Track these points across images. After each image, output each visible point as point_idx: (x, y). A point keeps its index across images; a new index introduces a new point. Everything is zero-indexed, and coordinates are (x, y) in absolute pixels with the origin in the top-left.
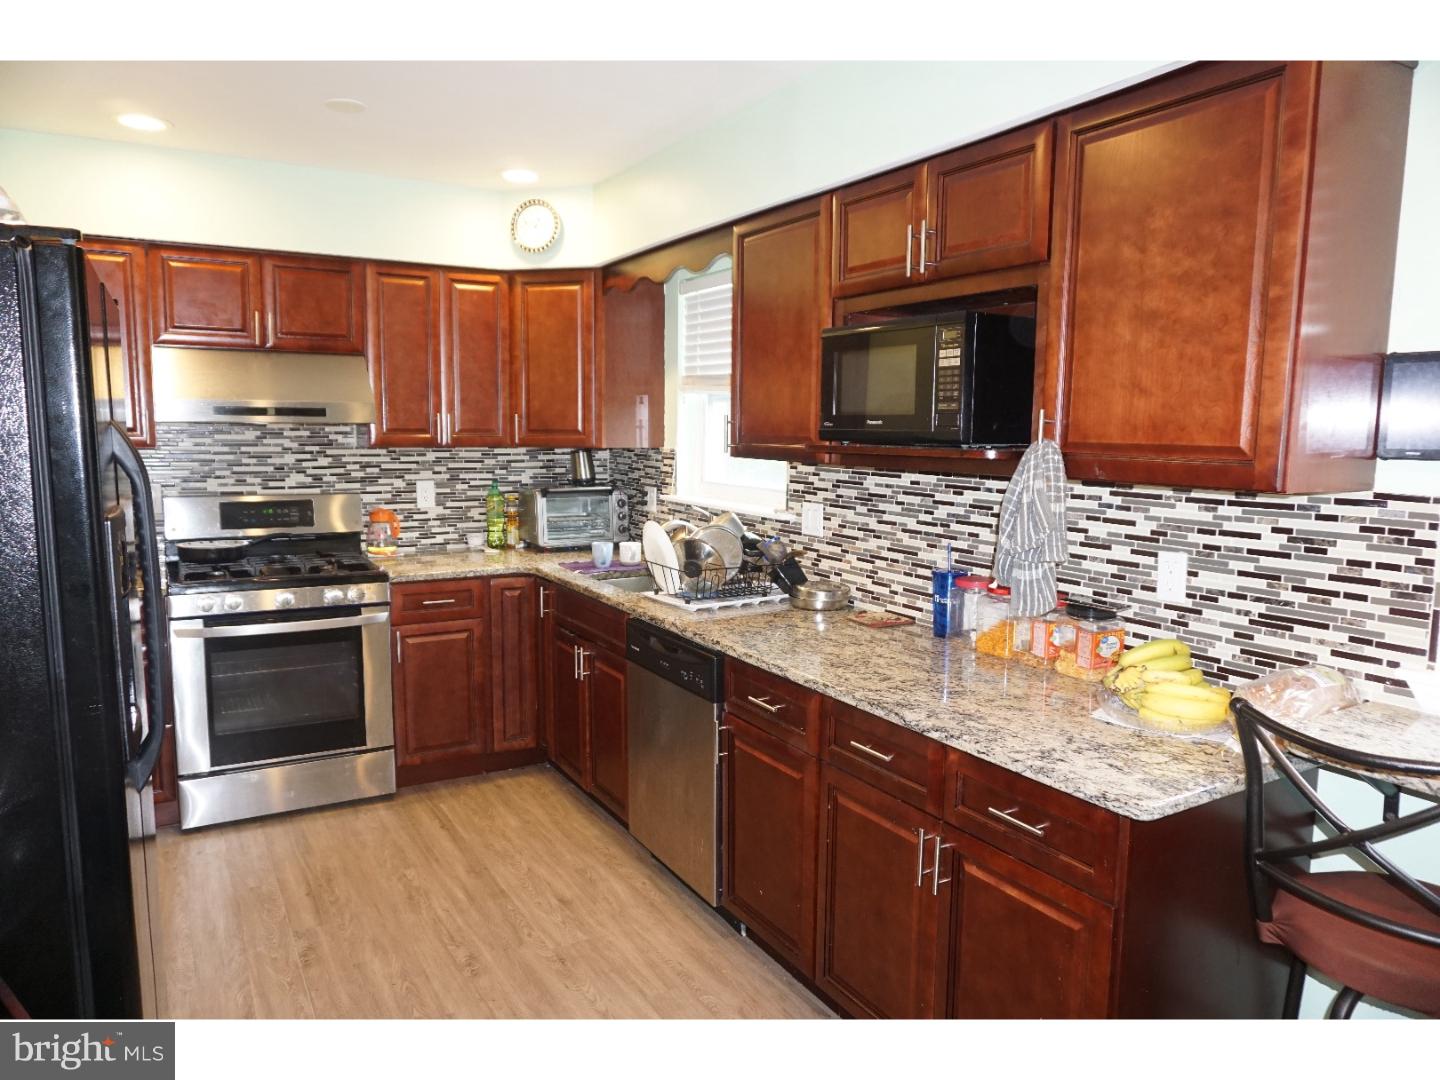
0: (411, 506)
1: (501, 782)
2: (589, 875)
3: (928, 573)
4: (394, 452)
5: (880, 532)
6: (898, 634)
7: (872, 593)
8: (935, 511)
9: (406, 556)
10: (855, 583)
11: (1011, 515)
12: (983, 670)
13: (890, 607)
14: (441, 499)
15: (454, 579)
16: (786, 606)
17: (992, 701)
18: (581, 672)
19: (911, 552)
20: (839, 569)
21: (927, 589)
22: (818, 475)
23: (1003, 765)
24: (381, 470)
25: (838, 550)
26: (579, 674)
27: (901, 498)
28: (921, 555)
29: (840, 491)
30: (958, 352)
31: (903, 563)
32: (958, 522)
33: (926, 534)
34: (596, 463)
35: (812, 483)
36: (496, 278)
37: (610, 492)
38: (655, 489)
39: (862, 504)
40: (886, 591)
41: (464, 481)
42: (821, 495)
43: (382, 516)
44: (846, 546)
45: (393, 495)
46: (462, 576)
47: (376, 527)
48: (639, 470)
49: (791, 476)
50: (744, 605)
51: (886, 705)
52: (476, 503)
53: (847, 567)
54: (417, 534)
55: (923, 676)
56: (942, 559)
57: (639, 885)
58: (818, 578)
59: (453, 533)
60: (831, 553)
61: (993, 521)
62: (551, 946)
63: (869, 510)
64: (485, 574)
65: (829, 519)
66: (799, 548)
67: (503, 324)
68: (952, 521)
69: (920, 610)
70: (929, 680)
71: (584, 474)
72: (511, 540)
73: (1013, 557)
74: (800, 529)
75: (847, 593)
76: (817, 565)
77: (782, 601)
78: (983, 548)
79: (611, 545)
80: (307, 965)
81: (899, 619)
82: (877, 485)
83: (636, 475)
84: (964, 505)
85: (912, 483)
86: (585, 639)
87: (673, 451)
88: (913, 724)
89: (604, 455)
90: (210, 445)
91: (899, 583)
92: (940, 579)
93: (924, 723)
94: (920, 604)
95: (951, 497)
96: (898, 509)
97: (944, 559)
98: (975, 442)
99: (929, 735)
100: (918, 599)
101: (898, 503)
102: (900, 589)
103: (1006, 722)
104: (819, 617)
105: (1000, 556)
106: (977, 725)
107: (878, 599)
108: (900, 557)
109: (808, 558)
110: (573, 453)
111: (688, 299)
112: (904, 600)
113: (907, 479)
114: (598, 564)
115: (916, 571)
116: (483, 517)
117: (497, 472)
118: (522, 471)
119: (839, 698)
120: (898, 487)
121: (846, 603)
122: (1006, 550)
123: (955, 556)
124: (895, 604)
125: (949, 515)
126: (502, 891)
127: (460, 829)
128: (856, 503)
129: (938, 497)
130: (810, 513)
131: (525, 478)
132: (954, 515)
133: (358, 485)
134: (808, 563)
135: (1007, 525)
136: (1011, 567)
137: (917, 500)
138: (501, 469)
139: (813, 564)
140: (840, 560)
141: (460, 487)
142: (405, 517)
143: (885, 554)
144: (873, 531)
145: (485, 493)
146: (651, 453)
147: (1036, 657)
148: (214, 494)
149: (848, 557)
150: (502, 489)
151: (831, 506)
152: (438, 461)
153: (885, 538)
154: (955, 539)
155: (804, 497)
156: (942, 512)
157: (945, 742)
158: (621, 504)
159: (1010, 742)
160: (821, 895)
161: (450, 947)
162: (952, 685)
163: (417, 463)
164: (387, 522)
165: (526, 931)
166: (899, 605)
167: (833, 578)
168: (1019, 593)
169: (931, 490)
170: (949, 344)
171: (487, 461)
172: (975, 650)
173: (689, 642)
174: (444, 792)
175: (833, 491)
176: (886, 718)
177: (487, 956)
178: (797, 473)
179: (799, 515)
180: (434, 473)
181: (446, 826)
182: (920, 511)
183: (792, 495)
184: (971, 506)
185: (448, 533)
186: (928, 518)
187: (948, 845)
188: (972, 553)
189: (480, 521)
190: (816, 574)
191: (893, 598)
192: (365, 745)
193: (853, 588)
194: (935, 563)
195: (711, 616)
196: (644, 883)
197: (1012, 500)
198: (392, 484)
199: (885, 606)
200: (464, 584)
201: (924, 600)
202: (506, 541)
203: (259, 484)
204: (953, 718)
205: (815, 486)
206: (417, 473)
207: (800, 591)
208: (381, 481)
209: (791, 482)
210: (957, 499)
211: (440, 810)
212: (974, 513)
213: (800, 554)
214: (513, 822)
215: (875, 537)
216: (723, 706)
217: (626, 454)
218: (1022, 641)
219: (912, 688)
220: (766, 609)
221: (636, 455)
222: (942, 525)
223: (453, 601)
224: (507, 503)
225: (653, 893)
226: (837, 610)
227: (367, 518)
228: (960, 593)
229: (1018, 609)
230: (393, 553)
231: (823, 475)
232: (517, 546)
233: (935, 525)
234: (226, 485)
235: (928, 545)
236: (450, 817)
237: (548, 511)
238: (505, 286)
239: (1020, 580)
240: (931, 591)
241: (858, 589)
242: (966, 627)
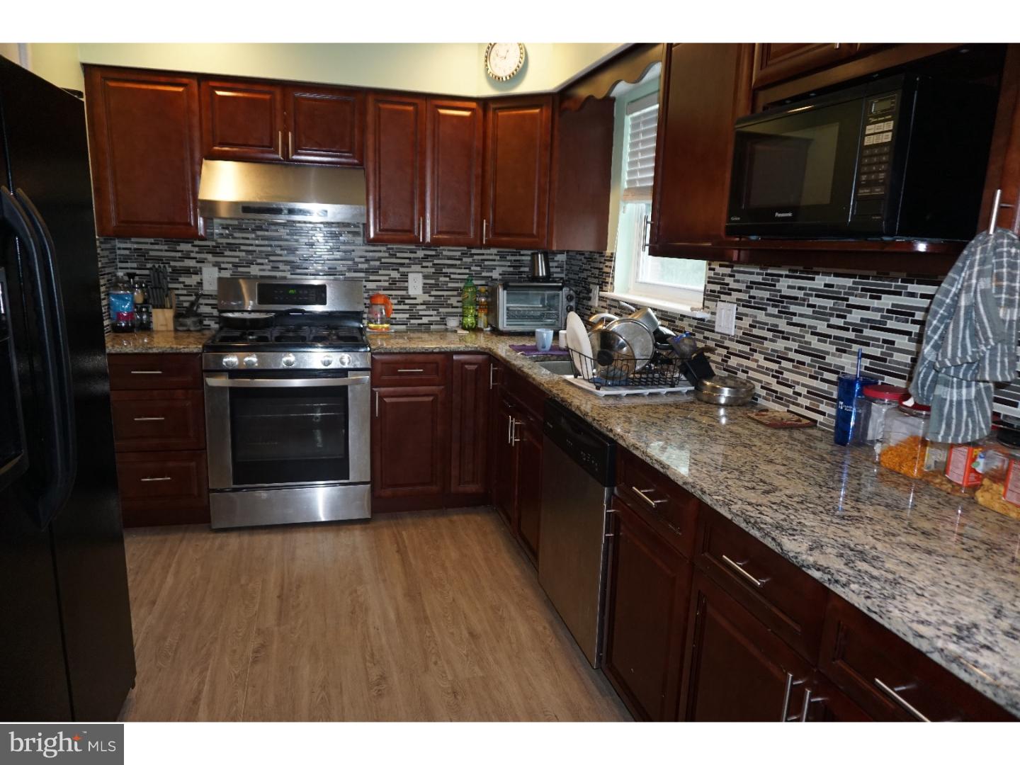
0: (403, 293)
1: (455, 518)
2: (500, 613)
3: (833, 377)
4: (392, 249)
5: (788, 333)
6: (796, 434)
7: (776, 392)
8: (848, 315)
9: (395, 332)
10: (760, 381)
11: (941, 321)
12: (885, 489)
13: (792, 408)
14: (427, 289)
15: (423, 353)
16: (690, 398)
17: (894, 535)
18: (513, 439)
19: (819, 356)
20: (746, 367)
21: (832, 394)
22: (733, 276)
23: (901, 635)
24: (381, 263)
25: (747, 349)
26: (511, 440)
27: (813, 300)
28: (829, 359)
29: (753, 292)
30: (890, 125)
31: (809, 365)
32: (872, 328)
33: (836, 338)
34: (551, 264)
35: (728, 284)
36: (473, 105)
37: (560, 288)
38: (598, 287)
39: (774, 306)
40: (790, 391)
41: (446, 275)
42: (735, 295)
43: (380, 300)
44: (754, 345)
45: (390, 284)
46: (430, 350)
47: (377, 308)
48: (587, 270)
49: (709, 277)
50: (651, 394)
51: (762, 526)
52: (455, 293)
53: (754, 365)
54: (407, 316)
55: (813, 492)
56: (850, 365)
57: (540, 629)
58: (726, 374)
59: (436, 316)
60: (740, 351)
61: (915, 329)
62: (450, 678)
63: (779, 312)
64: (448, 350)
65: (741, 319)
66: (711, 344)
67: (477, 144)
68: (866, 327)
69: (823, 414)
70: (820, 497)
71: (542, 272)
72: (481, 325)
73: (938, 372)
74: (714, 327)
75: (751, 390)
76: (726, 361)
77: (688, 392)
78: (897, 357)
79: (551, 332)
80: (255, 661)
81: (799, 421)
82: (789, 287)
83: (584, 275)
84: (880, 310)
85: (826, 285)
86: (519, 412)
87: (612, 254)
88: (791, 554)
89: (561, 258)
90: (253, 239)
91: (804, 385)
92: (846, 385)
93: (804, 557)
94: (822, 407)
95: (866, 301)
96: (809, 311)
97: (853, 365)
98: (901, 234)
99: (809, 572)
100: (822, 403)
101: (809, 306)
102: (804, 391)
103: (909, 570)
104: (722, 412)
105: (921, 369)
106: (871, 569)
107: (782, 399)
108: (807, 359)
109: (719, 355)
110: (533, 254)
111: (634, 119)
112: (807, 403)
113: (820, 281)
114: (540, 348)
115: (822, 374)
116: (460, 304)
117: (473, 268)
118: (491, 269)
119: (715, 507)
120: (811, 289)
121: (749, 399)
122: (930, 361)
123: (866, 362)
124: (798, 405)
125: (862, 320)
126: (426, 618)
127: (411, 555)
128: (768, 305)
129: (853, 300)
130: (723, 311)
131: (496, 274)
132: (868, 320)
133: (362, 275)
134: (719, 359)
135: (934, 331)
136: (935, 382)
137: (829, 303)
138: (476, 266)
139: (723, 360)
140: (748, 359)
141: (442, 279)
142: (398, 301)
143: (791, 355)
144: (782, 332)
145: (461, 285)
146: (596, 256)
147: (950, 481)
148: (255, 277)
149: (756, 356)
150: (475, 282)
151: (744, 306)
152: (426, 257)
153: (794, 340)
154: (867, 344)
155: (719, 297)
156: (855, 317)
157: (827, 585)
158: (569, 298)
159: (914, 604)
160: (683, 698)
161: (368, 664)
162: (847, 507)
163: (410, 258)
164: (383, 304)
165: (434, 659)
166: (802, 406)
167: (741, 375)
168: (941, 415)
169: (845, 293)
170: (881, 117)
171: (464, 260)
172: (879, 464)
173: (589, 426)
174: (409, 520)
175: (746, 292)
176: (761, 540)
177: (395, 677)
178: (715, 274)
179: (713, 313)
180: (423, 267)
181: (401, 551)
182: (832, 315)
183: (708, 295)
184: (888, 311)
185: (432, 316)
186: (840, 322)
187: (819, 699)
188: (885, 360)
189: (457, 307)
190: (725, 370)
191: (797, 399)
192: (348, 479)
193: (758, 386)
194: (843, 368)
195: (617, 402)
196: (545, 628)
197: (944, 302)
198: (389, 275)
199: (788, 406)
200: (431, 357)
201: (827, 404)
202: (477, 324)
203: (289, 271)
204: (841, 555)
205: (730, 287)
206: (409, 266)
207: (706, 385)
208: (381, 272)
209: (709, 282)
210: (876, 303)
211: (401, 536)
212: (891, 319)
213: (711, 350)
214: (454, 555)
215: (784, 338)
216: (613, 490)
217: (579, 257)
218: (936, 462)
219: (798, 506)
220: (671, 400)
221: (585, 258)
222: (853, 330)
223: (421, 370)
224: (478, 293)
225: (550, 639)
226: (739, 406)
227: (368, 302)
228: (867, 402)
229: (938, 433)
230: (387, 328)
231: (738, 276)
232: (485, 329)
233: (847, 329)
234: (264, 270)
235: (838, 350)
236: (407, 542)
237: (508, 301)
238: (480, 112)
239: (946, 399)
240: (835, 396)
241: (762, 387)
242: (870, 436)
